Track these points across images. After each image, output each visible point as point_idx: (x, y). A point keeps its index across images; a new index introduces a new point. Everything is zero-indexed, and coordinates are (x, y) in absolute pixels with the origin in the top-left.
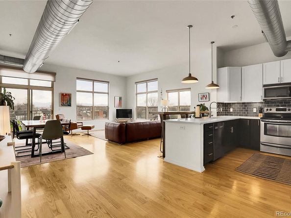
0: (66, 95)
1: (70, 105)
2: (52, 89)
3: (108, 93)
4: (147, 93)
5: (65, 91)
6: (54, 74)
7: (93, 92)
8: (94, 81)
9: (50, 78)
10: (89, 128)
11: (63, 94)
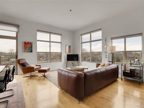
0: (28, 43)
1: (31, 51)
2: (16, 38)
3: (61, 43)
4: (91, 41)
5: (27, 40)
6: (18, 26)
7: (50, 42)
8: (50, 33)
9: (15, 29)
10: (45, 71)
11: (25, 43)
